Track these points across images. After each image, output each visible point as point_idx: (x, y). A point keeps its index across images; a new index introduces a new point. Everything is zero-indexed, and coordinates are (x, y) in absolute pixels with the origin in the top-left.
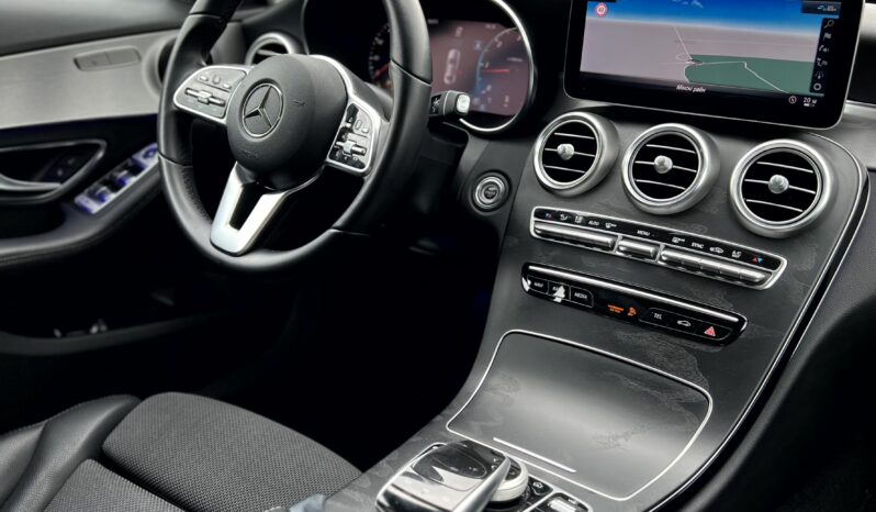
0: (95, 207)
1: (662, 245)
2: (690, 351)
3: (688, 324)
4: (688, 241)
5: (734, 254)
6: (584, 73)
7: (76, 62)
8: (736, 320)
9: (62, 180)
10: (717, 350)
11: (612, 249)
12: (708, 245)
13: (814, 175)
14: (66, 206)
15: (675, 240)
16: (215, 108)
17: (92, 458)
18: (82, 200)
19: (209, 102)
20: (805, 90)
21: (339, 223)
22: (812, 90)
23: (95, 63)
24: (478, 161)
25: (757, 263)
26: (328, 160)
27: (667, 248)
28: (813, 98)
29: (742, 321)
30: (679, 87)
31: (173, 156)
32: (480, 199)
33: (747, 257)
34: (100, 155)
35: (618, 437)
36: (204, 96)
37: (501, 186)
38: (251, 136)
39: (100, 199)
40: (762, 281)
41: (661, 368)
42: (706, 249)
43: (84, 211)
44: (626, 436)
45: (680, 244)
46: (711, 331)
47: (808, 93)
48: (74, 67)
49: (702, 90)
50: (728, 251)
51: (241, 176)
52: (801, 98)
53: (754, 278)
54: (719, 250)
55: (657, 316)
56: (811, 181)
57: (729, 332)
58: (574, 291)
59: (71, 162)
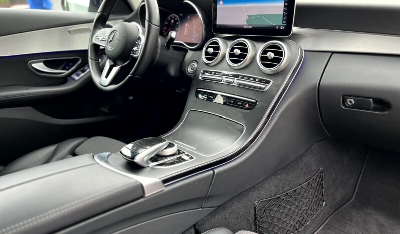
0: (77, 78)
1: (236, 79)
2: (241, 112)
3: (240, 104)
4: (243, 77)
5: (256, 80)
6: (218, 25)
7: (69, 31)
8: (255, 101)
9: (67, 70)
10: (249, 111)
11: (221, 81)
12: (249, 78)
13: (282, 52)
14: (68, 78)
15: (239, 77)
16: (104, 42)
17: (70, 154)
18: (74, 76)
19: (102, 40)
20: (281, 24)
21: (131, 73)
22: (283, 23)
23: (75, 32)
24: (190, 58)
25: (263, 83)
26: (131, 54)
27: (237, 80)
28: (283, 26)
29: (257, 102)
30: (245, 27)
31: (93, 58)
32: (190, 70)
33: (260, 81)
34: (80, 62)
35: (215, 140)
36: (101, 38)
37: (196, 66)
38: (109, 48)
39: (78, 75)
40: (264, 88)
41: (231, 118)
42: (248, 79)
43: (74, 79)
44: (217, 139)
45: (241, 78)
46: (247, 106)
47: (282, 24)
48: (68, 33)
49: (251, 27)
50: (255, 79)
51: (109, 62)
52: (280, 26)
53: (261, 87)
54: (252, 79)
55: (232, 102)
56: (281, 54)
57: (252, 106)
58: (209, 96)
59: (71, 64)
